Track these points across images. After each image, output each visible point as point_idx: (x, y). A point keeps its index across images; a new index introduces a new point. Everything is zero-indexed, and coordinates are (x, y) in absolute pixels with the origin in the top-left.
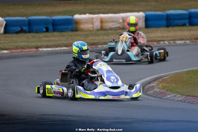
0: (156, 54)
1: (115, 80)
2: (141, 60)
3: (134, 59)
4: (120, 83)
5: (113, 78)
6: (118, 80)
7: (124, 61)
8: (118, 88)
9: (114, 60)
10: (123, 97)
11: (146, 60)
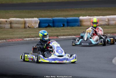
0: (108, 40)
1: (61, 52)
2: (98, 43)
3: (94, 43)
4: (63, 54)
5: (60, 51)
6: (62, 52)
7: (88, 44)
8: (62, 56)
9: (82, 44)
10: (65, 61)
11: (101, 43)
